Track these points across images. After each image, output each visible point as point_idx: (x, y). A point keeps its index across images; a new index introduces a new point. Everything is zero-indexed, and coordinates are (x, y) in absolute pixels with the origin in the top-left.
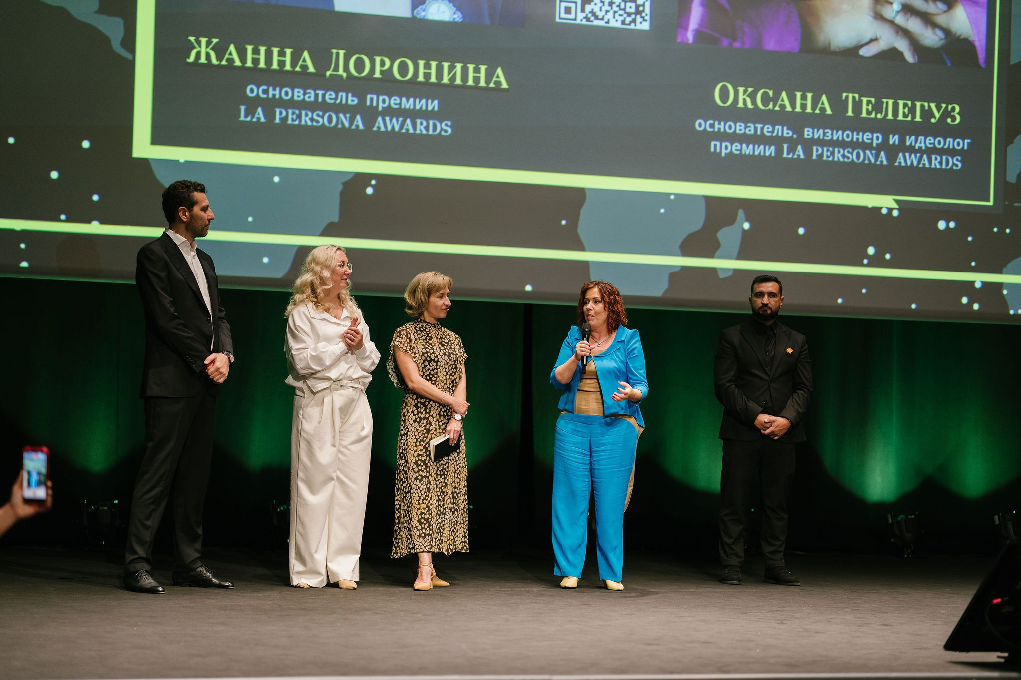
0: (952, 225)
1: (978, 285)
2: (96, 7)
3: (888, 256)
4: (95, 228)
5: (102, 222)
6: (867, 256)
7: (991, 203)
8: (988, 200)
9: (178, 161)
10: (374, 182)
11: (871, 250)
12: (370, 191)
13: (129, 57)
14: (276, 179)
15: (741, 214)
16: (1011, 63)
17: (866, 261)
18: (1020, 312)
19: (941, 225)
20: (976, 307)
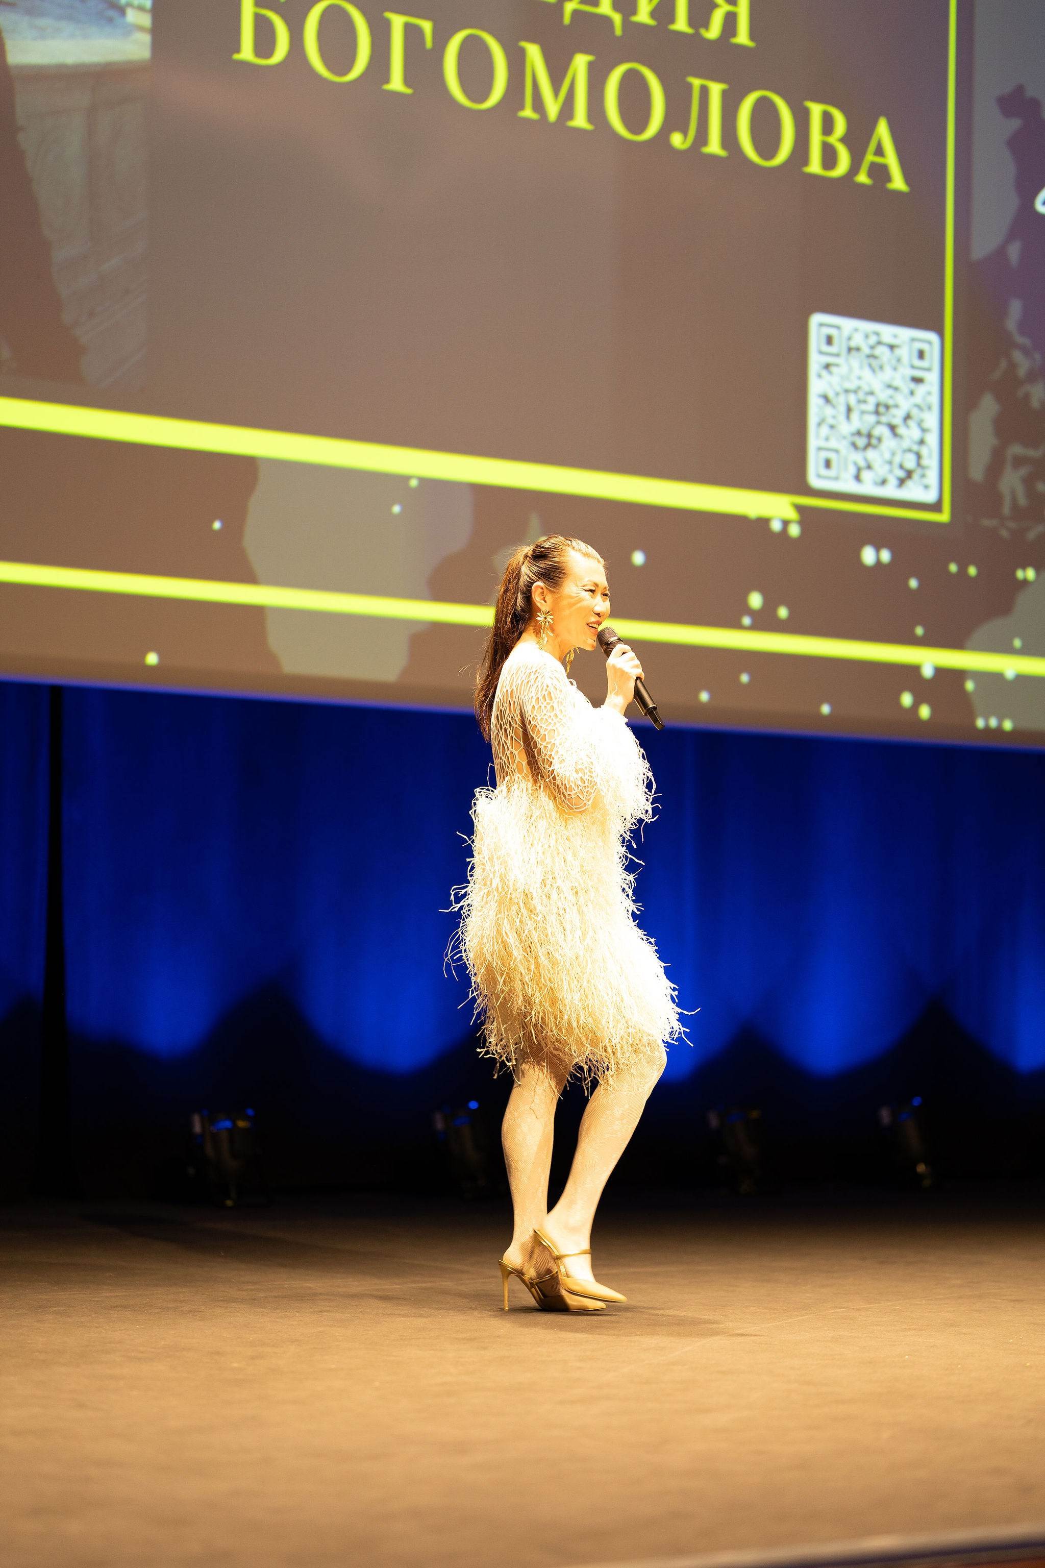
0: (886, 556)
1: (927, 672)
3: (783, 612)
6: (751, 613)
7: (944, 517)
8: (942, 514)
11: (755, 600)
15: (535, 521)
16: (974, 258)
17: (746, 621)
18: (993, 723)
19: (868, 556)
20: (925, 712)
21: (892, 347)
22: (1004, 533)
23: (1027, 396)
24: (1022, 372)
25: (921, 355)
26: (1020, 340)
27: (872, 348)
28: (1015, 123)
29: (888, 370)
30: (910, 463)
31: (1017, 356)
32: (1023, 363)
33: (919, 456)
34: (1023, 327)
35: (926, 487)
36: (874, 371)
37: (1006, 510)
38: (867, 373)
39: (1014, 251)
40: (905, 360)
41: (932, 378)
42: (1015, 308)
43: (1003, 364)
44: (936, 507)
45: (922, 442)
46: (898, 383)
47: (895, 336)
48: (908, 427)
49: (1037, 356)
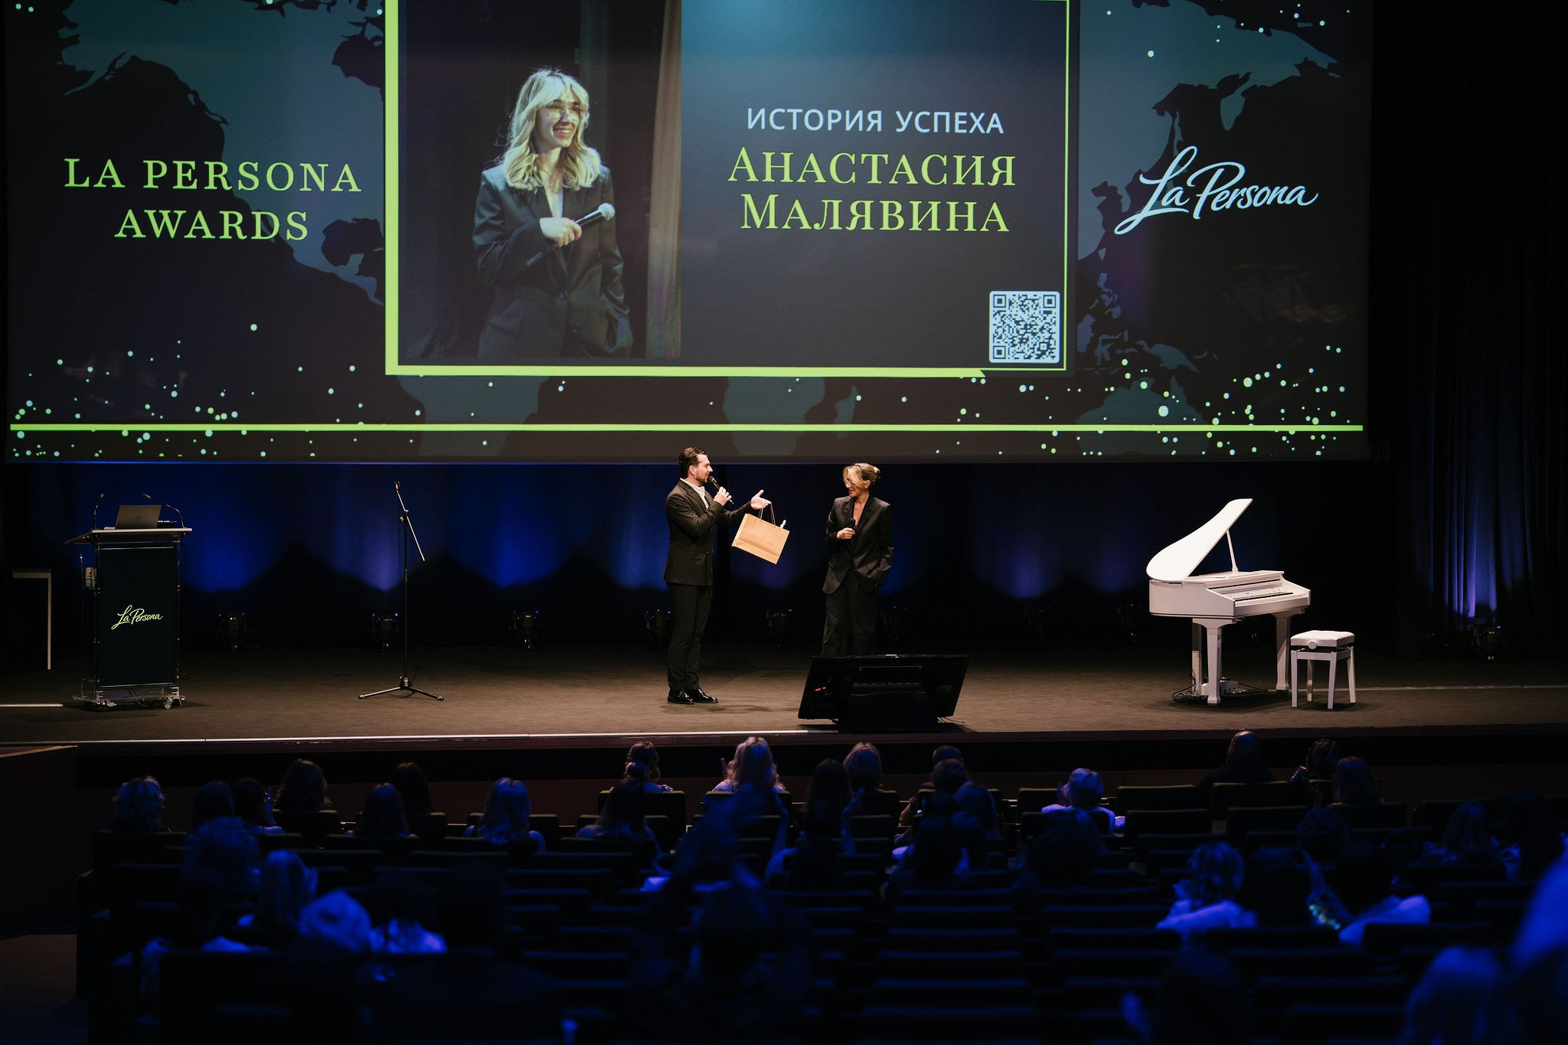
0: (1031, 388)
1: (1055, 434)
2: (357, 272)
3: (978, 415)
4: (361, 427)
5: (365, 423)
6: (961, 416)
7: (1065, 369)
8: (1063, 368)
9: (418, 376)
10: (563, 382)
11: (963, 411)
12: (561, 389)
13: (381, 303)
14: (491, 384)
15: (854, 389)
16: (1080, 258)
17: (959, 420)
18: (1091, 453)
19: (1023, 389)
20: (1053, 451)
21: (1033, 301)
22: (1096, 372)
23: (1110, 313)
24: (1107, 304)
25: (1050, 302)
26: (1107, 290)
27: (1023, 302)
28: (1104, 198)
29: (1032, 311)
30: (1044, 347)
31: (1104, 297)
32: (1108, 301)
33: (1049, 344)
34: (1106, 285)
35: (1053, 357)
36: (1023, 311)
37: (1099, 363)
38: (1020, 313)
39: (1102, 253)
40: (1041, 305)
41: (1057, 311)
42: (1103, 277)
43: (1097, 301)
44: (1060, 364)
45: (1050, 338)
46: (1037, 314)
47: (1035, 296)
48: (1043, 333)
49: (1116, 296)
